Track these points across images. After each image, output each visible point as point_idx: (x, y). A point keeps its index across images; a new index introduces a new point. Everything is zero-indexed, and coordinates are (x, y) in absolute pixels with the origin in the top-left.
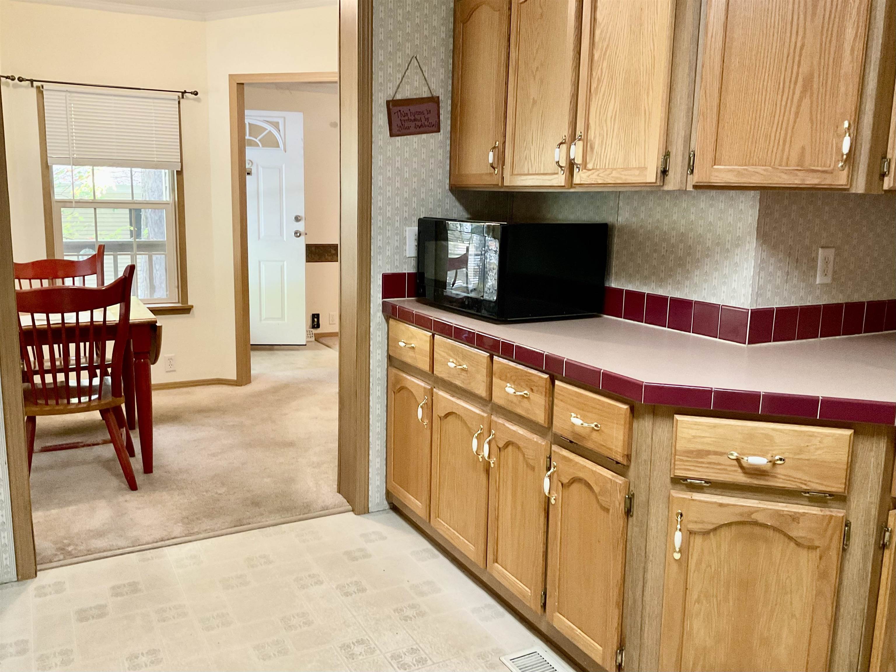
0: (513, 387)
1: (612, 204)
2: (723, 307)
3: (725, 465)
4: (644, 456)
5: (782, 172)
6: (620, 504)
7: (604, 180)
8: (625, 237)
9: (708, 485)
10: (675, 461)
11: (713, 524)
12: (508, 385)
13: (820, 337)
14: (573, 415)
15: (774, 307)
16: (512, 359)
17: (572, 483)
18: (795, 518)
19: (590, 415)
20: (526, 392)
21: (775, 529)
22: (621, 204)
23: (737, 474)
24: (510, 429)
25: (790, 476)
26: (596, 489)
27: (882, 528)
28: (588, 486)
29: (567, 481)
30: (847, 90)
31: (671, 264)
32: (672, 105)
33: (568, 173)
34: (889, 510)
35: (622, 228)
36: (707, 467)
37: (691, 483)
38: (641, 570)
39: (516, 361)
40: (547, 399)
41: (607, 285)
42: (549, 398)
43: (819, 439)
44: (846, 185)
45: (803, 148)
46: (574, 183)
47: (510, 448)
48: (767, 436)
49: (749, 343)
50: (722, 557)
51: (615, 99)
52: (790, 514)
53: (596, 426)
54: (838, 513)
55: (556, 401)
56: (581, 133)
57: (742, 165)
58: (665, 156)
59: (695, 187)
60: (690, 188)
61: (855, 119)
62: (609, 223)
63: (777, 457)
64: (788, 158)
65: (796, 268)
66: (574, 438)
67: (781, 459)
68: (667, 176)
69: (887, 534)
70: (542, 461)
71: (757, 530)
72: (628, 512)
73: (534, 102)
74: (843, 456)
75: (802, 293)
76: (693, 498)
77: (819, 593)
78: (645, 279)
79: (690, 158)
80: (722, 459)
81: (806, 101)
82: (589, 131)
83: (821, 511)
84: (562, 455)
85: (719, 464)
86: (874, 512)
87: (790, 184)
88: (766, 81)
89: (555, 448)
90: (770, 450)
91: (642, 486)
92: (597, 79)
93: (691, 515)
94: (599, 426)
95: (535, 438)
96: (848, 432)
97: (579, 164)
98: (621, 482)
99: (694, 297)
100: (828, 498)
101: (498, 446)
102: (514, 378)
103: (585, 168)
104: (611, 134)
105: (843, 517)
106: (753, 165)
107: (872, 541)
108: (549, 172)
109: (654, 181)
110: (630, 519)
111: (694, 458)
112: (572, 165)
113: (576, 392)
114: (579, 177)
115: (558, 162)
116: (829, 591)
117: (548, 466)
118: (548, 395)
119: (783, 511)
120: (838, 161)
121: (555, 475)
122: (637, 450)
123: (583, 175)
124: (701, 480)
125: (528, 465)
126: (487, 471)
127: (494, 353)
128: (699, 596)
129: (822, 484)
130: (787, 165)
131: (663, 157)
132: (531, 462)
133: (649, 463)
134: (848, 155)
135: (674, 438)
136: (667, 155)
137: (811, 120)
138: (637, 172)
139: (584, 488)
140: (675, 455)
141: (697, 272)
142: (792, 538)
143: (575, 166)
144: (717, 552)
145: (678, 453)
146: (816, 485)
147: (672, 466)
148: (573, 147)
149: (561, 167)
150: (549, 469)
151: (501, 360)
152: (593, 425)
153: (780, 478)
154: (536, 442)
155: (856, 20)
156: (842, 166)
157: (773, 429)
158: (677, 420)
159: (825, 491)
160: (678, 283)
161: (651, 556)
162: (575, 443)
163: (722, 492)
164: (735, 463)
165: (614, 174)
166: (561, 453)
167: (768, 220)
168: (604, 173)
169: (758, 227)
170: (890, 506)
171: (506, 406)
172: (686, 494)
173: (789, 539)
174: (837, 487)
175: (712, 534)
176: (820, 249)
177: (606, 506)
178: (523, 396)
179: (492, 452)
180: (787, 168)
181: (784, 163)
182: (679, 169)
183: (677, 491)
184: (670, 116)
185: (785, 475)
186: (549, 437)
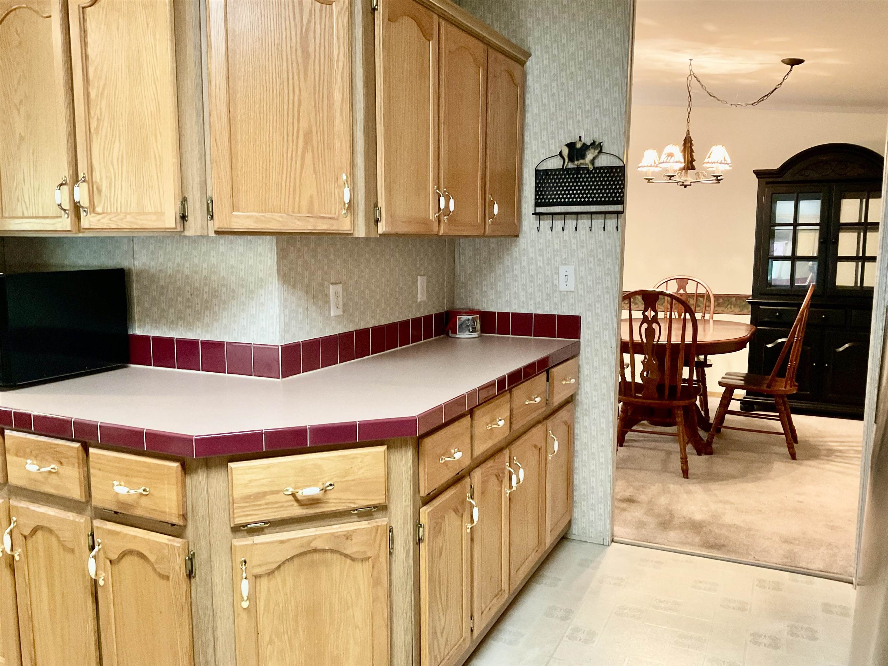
0: (35, 462)
1: (125, 247)
2: (254, 346)
3: (281, 502)
4: (202, 511)
5: (296, 218)
6: (180, 568)
7: (118, 225)
8: (146, 282)
9: (267, 525)
10: (233, 510)
11: (277, 562)
12: (29, 461)
13: (340, 362)
14: (116, 483)
15: (300, 341)
16: (30, 431)
17: (122, 557)
18: (348, 536)
19: (135, 480)
20: (53, 466)
21: (332, 551)
22: (136, 248)
23: (294, 508)
24: (38, 512)
25: (340, 499)
26: (152, 558)
27: (417, 525)
28: (142, 556)
29: (116, 557)
30: (341, 145)
31: (198, 307)
32: (183, 150)
33: (73, 217)
34: (420, 509)
35: (140, 273)
36: (266, 508)
37: (251, 528)
38: (211, 630)
39: (36, 432)
40: (81, 470)
41: (131, 332)
42: (83, 469)
43: (360, 459)
44: (350, 230)
45: (311, 197)
46: (82, 227)
47: (39, 533)
48: (317, 466)
49: (282, 378)
50: (288, 591)
51: (120, 141)
52: (344, 533)
53: (144, 490)
54: (381, 521)
55: (92, 471)
56: (84, 174)
57: (259, 212)
58: (182, 202)
59: (217, 232)
60: (212, 234)
61: (350, 173)
62: (125, 268)
63: (327, 484)
64: (299, 206)
65: (314, 303)
66: (119, 508)
67: (331, 485)
68: (186, 221)
69: (421, 529)
70: (82, 539)
71: (317, 556)
72: (190, 574)
73: (22, 138)
74: (381, 471)
75: (321, 325)
76: (255, 542)
77: (375, 599)
78: (173, 324)
79: (208, 204)
80: (280, 497)
81: (309, 155)
82: (94, 174)
83: (369, 524)
84: (106, 529)
85: (276, 503)
86: (410, 513)
87: (304, 230)
88: (271, 133)
89: (97, 523)
90: (321, 479)
91: (203, 543)
92: (96, 119)
93: (254, 560)
94: (148, 490)
95: (71, 516)
96: (382, 449)
97: (86, 208)
98: (179, 545)
99: (225, 339)
100: (374, 510)
101: (22, 534)
102: (34, 453)
103: (94, 211)
104: (120, 177)
105: (387, 525)
106: (269, 212)
107: (411, 539)
108: (50, 215)
109: (174, 226)
110: (193, 580)
111: (252, 502)
112: (77, 208)
113: (117, 458)
114: (86, 221)
115: (61, 204)
116: (382, 593)
117: (91, 544)
118: (81, 466)
119: (337, 532)
120: (341, 209)
121: (101, 553)
122: (192, 507)
123: (91, 219)
124: (260, 522)
125: (64, 548)
126: (10, 566)
127: (4, 427)
128: (270, 638)
129: (367, 500)
130: (299, 212)
131: (180, 203)
132: (69, 545)
133: (207, 518)
134: (349, 203)
135: (230, 486)
136: (184, 201)
137: (315, 172)
138: (154, 217)
139: (136, 559)
140: (233, 503)
141: (225, 313)
142: (347, 555)
143: (81, 209)
144: (283, 588)
145: (235, 501)
146: (363, 502)
147: (231, 515)
148: (76, 189)
149: (65, 210)
150: (92, 548)
151: (15, 433)
152: (141, 491)
153: (331, 503)
154: (72, 521)
155: (341, 85)
156: (345, 214)
157: (321, 459)
158: (232, 469)
159: (370, 505)
160: (208, 325)
161: (219, 611)
162: (121, 513)
163: (281, 529)
164: (291, 498)
165: (129, 218)
166: (105, 527)
167: (285, 262)
168: (117, 217)
169: (277, 269)
170: (420, 505)
171: (28, 487)
172: (248, 540)
173: (345, 556)
174: (378, 499)
175: (276, 572)
176: (331, 285)
177: (166, 574)
178: (50, 472)
179: (15, 542)
180: (299, 215)
181: (296, 210)
182: (198, 215)
183: (239, 539)
184: (183, 163)
185: (336, 499)
186: (89, 511)
